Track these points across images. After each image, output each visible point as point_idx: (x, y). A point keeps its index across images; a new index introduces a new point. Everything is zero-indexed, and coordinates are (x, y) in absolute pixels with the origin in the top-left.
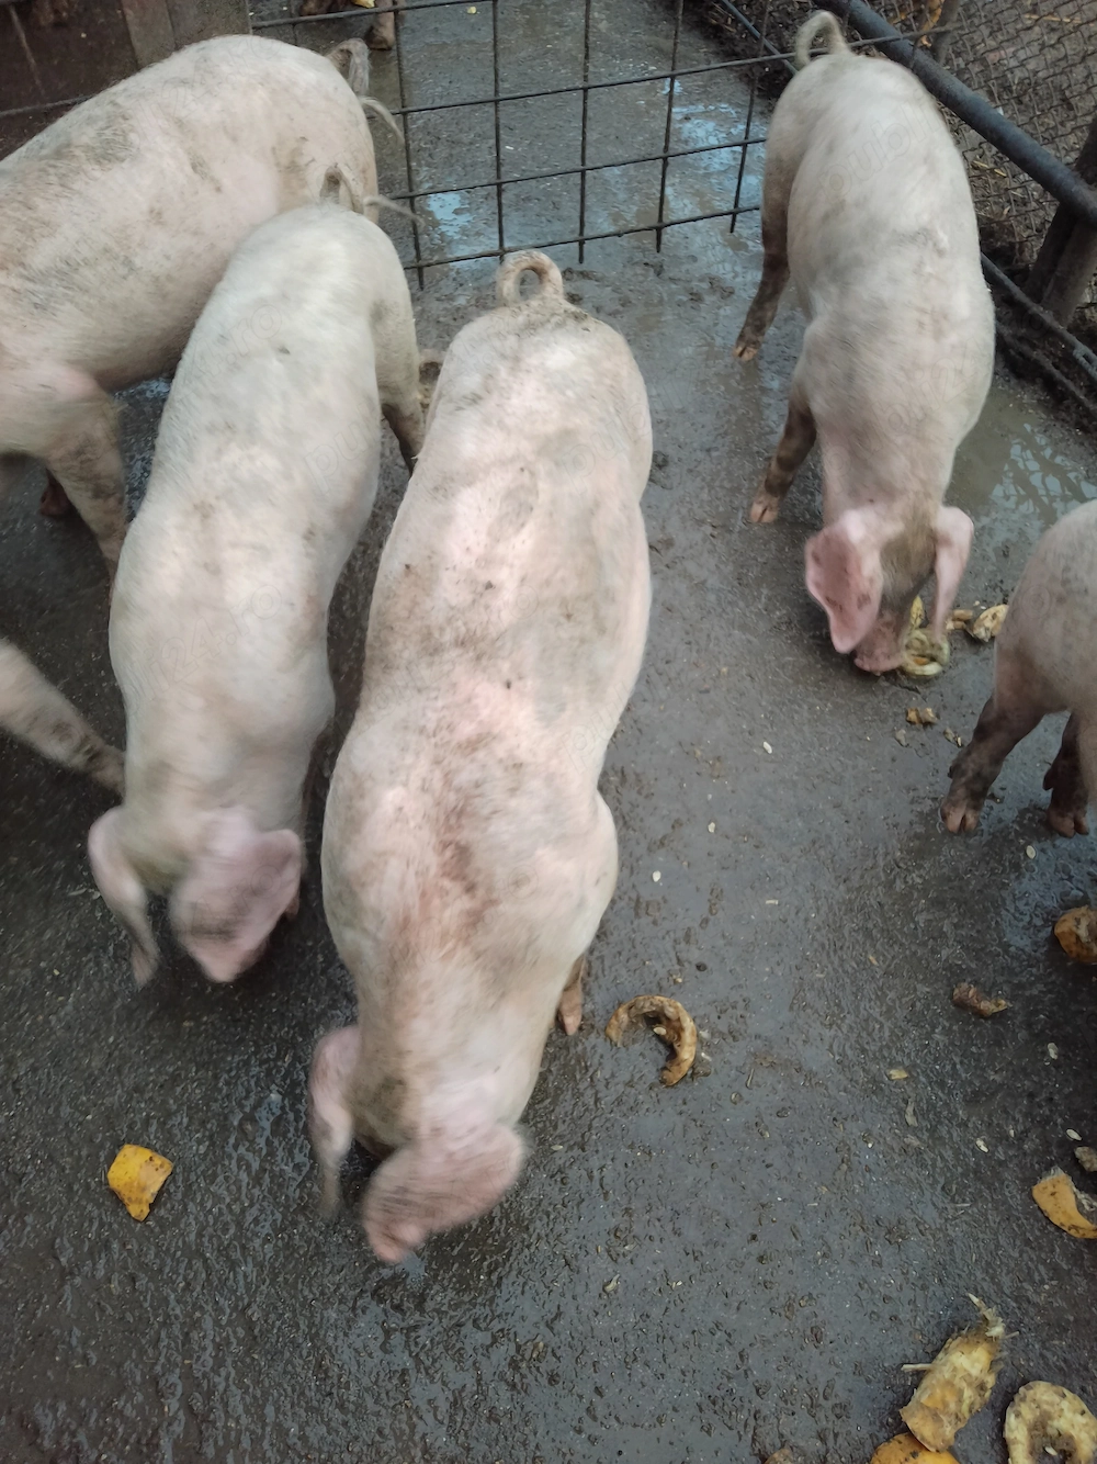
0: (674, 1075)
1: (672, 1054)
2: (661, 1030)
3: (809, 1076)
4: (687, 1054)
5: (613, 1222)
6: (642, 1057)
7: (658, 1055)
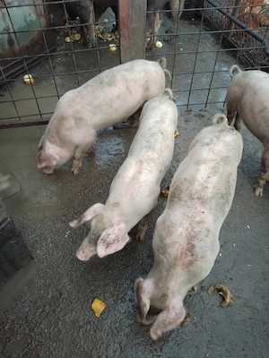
0: (224, 305)
1: (224, 299)
2: (221, 293)
3: (258, 311)
4: (228, 300)
5: (208, 339)
6: (216, 299)
7: (220, 299)
